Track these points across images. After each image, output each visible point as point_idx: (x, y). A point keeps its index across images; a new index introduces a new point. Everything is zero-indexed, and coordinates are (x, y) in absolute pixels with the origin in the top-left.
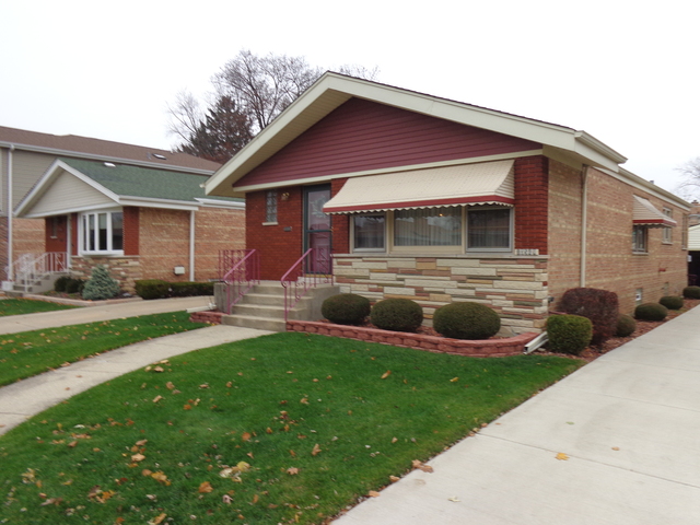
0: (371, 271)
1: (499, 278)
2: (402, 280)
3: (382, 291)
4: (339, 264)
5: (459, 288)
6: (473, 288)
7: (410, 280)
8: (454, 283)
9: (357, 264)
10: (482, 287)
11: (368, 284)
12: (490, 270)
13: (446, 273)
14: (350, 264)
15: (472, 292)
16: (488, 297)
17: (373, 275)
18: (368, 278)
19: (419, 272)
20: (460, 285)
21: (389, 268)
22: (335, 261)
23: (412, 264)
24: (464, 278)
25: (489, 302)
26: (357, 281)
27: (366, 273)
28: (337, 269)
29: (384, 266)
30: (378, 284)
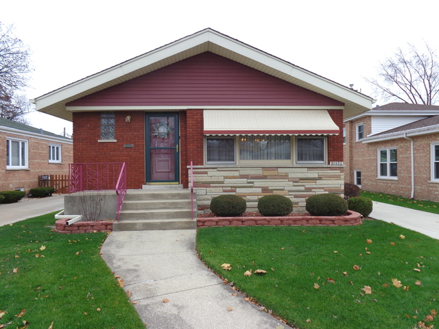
0: (226, 177)
1: (320, 178)
2: (252, 183)
3: (235, 191)
4: (194, 173)
5: (294, 186)
6: (304, 186)
7: (258, 183)
8: (291, 183)
9: (211, 173)
10: (309, 185)
11: (223, 187)
12: (314, 174)
13: (285, 177)
14: (206, 173)
15: (303, 188)
16: (313, 190)
17: (227, 181)
18: (223, 183)
19: (265, 177)
20: (295, 184)
21: (240, 175)
22: (190, 172)
23: (260, 172)
24: (298, 180)
25: (314, 193)
26: (212, 185)
27: (221, 179)
28: (192, 178)
29: (237, 174)
30: (231, 187)
